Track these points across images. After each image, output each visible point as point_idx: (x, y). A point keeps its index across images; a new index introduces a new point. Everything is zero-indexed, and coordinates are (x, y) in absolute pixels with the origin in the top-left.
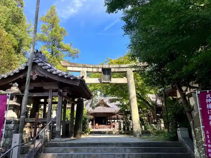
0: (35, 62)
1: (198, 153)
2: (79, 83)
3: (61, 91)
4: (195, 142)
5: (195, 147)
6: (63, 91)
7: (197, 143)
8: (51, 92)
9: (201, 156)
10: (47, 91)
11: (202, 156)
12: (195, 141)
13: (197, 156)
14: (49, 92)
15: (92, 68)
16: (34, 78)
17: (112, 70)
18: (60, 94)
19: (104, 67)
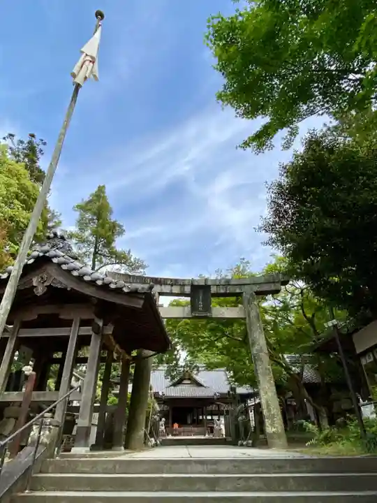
0: (47, 255)
2: (142, 302)
3: (101, 324)
6: (105, 324)
10: (68, 324)
14: (71, 326)
15: (172, 285)
16: (40, 291)
17: (213, 290)
18: (97, 331)
19: (196, 284)
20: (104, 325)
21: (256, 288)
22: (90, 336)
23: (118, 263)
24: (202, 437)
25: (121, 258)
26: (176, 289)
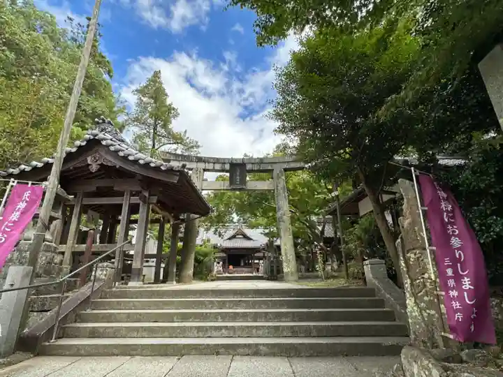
0: (96, 138)
1: (415, 308)
2: (178, 178)
3: (147, 194)
4: (406, 283)
5: (408, 295)
7: (412, 284)
8: (127, 195)
9: (422, 315)
10: (121, 194)
11: (425, 314)
12: (409, 281)
13: (414, 314)
14: (123, 196)
15: (214, 163)
16: (94, 168)
17: (249, 167)
18: (144, 200)
19: (235, 162)
20: (150, 195)
21: (286, 166)
22: (139, 205)
23: (175, 143)
24: (251, 275)
25: (177, 139)
26: (218, 167)
